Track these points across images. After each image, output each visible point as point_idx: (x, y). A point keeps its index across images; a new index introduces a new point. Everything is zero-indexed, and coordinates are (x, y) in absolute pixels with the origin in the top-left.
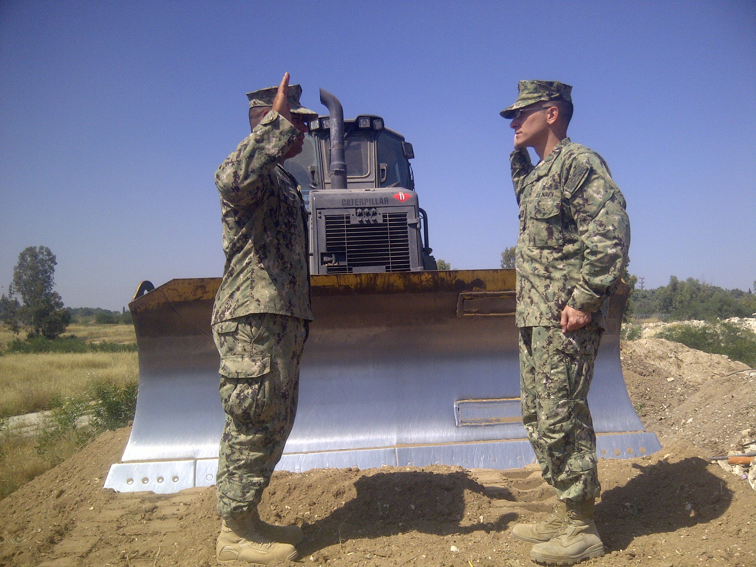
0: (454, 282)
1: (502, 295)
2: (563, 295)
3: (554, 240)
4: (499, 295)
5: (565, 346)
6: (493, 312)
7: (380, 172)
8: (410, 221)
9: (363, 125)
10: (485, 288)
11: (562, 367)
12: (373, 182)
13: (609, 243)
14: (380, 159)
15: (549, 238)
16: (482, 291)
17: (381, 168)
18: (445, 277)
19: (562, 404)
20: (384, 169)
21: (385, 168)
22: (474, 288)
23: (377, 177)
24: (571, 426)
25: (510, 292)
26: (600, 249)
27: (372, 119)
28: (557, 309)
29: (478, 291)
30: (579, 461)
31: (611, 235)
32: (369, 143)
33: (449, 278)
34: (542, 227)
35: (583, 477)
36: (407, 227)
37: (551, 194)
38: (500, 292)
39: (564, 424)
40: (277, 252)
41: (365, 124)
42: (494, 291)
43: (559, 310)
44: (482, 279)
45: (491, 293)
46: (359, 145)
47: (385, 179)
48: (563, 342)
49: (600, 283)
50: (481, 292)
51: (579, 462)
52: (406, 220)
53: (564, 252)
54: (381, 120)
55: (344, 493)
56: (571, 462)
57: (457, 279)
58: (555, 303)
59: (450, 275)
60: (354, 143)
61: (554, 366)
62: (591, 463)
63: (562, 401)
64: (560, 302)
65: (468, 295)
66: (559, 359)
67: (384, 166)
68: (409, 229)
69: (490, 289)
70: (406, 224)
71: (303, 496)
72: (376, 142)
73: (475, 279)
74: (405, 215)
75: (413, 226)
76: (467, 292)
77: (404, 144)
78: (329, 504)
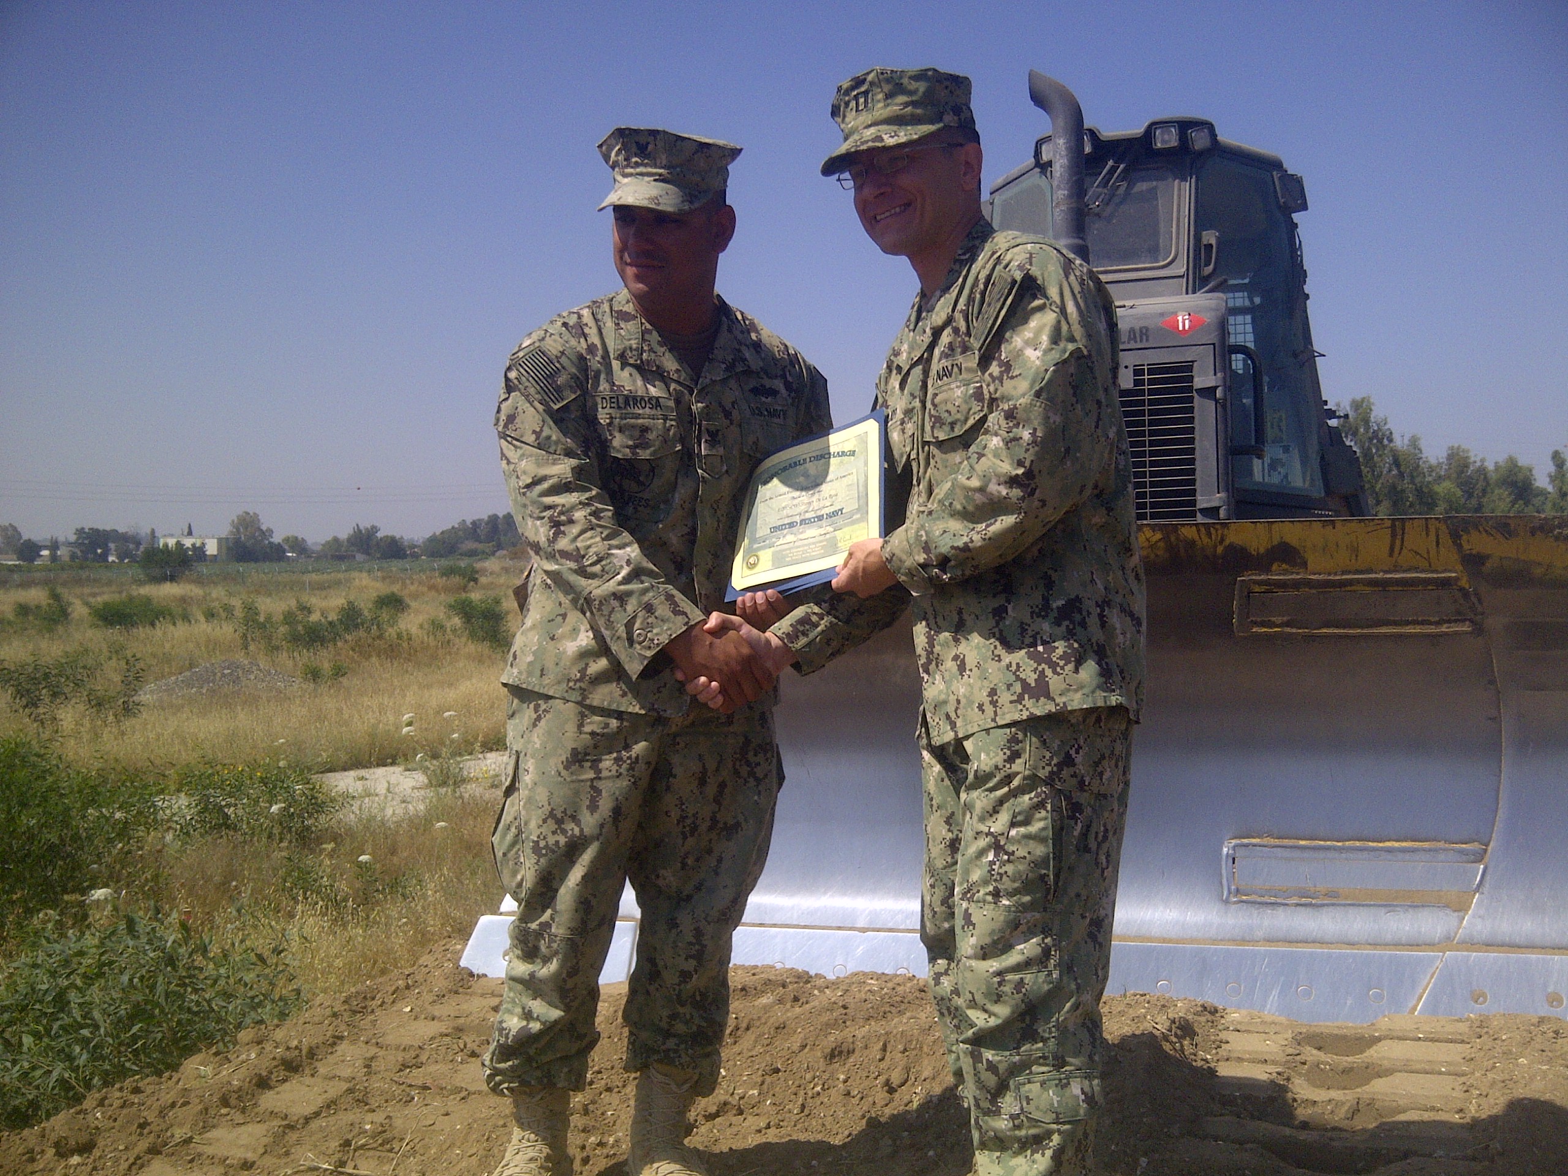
0: (1220, 549)
1: (1350, 582)
4: (1342, 584)
5: (1056, 769)
6: (1328, 627)
7: (1200, 252)
8: (1199, 382)
9: (1164, 142)
10: (1305, 564)
11: (1040, 825)
12: (1182, 277)
14: (1202, 220)
16: (1298, 574)
17: (1205, 241)
18: (1197, 538)
20: (1211, 245)
21: (1213, 241)
22: (1275, 567)
23: (1191, 265)
24: (1046, 987)
25: (1373, 576)
27: (1185, 126)
29: (1286, 572)
30: (1051, 1092)
32: (1177, 181)
33: (1206, 540)
35: (1056, 1140)
36: (1193, 397)
37: (955, 369)
38: (1345, 577)
39: (1028, 978)
41: (1167, 139)
42: (1329, 574)
44: (1294, 542)
45: (1321, 577)
46: (1155, 189)
47: (1211, 267)
48: (1051, 758)
50: (1293, 576)
51: (1052, 1097)
52: (1191, 379)
56: (1030, 1091)
57: (1227, 542)
59: (1209, 535)
60: (1142, 186)
61: (1019, 819)
62: (1085, 1105)
65: (1260, 583)
66: (1036, 800)
67: (1210, 237)
68: (1198, 400)
69: (1319, 568)
70: (1190, 389)
71: (759, 1049)
72: (1193, 180)
73: (1275, 542)
74: (1188, 367)
75: (1208, 392)
76: (1256, 574)
77: (1279, 178)
78: (808, 1076)
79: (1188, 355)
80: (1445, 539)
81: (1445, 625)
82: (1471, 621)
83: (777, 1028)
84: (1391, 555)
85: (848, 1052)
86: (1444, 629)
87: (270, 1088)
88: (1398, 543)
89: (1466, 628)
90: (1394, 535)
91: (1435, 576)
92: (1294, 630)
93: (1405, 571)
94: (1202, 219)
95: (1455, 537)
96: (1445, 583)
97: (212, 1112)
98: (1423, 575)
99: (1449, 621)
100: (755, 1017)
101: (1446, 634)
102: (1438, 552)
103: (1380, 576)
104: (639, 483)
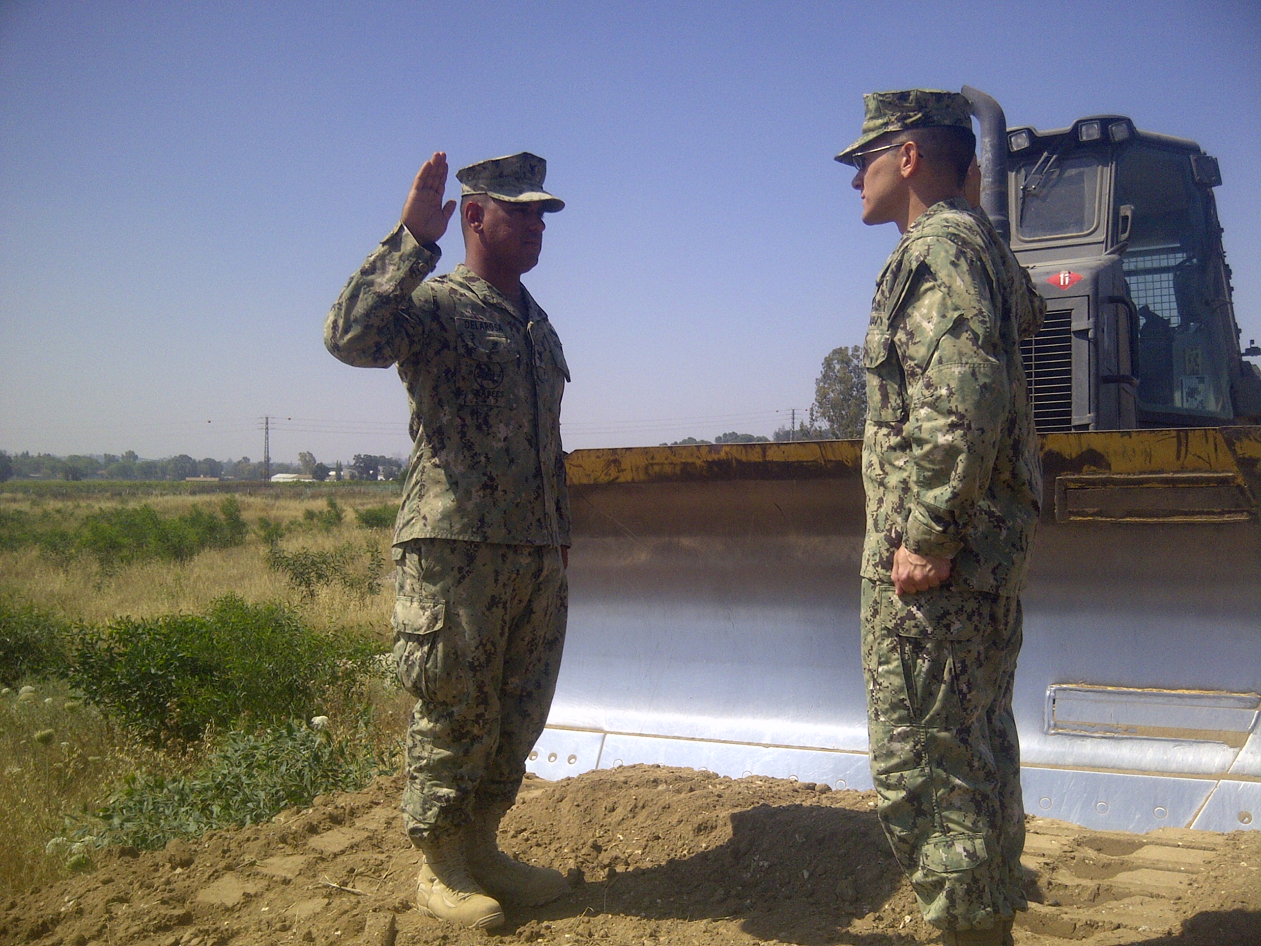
1: (1148, 481)
2: (899, 520)
3: (890, 411)
4: (1140, 482)
5: (899, 622)
6: (1130, 516)
7: (1117, 223)
8: (1075, 326)
9: (1088, 135)
10: (1108, 466)
11: (895, 663)
12: (1102, 242)
13: (942, 421)
14: (1119, 198)
15: (882, 407)
16: (1104, 474)
17: (1122, 214)
19: (899, 734)
20: (1127, 217)
21: (1129, 213)
22: (1085, 468)
23: (1110, 233)
24: (920, 780)
25: (1165, 475)
26: (925, 435)
27: (1106, 122)
28: (888, 546)
29: (1095, 472)
30: (941, 850)
31: (945, 405)
32: (1100, 167)
34: (875, 383)
35: (947, 885)
36: (1071, 337)
37: (879, 321)
38: (1141, 476)
39: (906, 773)
40: (461, 438)
41: (1091, 133)
42: (1129, 474)
43: (892, 550)
44: (1099, 449)
45: (1122, 477)
46: (1081, 175)
47: (1126, 235)
48: (897, 613)
49: (932, 502)
50: (1100, 476)
51: (942, 854)
52: (1069, 323)
53: (904, 434)
54: (1128, 122)
55: (714, 828)
56: (928, 850)
57: (1046, 449)
58: (886, 535)
60: (1073, 172)
61: (882, 659)
62: (967, 859)
63: (899, 729)
64: (893, 535)
65: (1072, 481)
66: (890, 646)
67: (1127, 210)
68: (1074, 340)
69: (1120, 470)
70: (1069, 331)
71: (649, 822)
72: (1113, 166)
73: (1084, 449)
74: (1067, 314)
75: (1082, 334)
76: (1070, 475)
77: (1196, 160)
78: (680, 843)
79: (1067, 305)
80: (1223, 447)
81: (1227, 516)
82: (1248, 511)
83: (664, 808)
84: (1178, 458)
85: (712, 828)
86: (1226, 518)
87: (317, 833)
88: (1183, 449)
89: (1244, 517)
90: (1179, 443)
91: (1216, 475)
92: (1103, 519)
93: (1190, 472)
94: (1120, 196)
95: (1230, 444)
96: (1224, 481)
97: (272, 846)
98: (1206, 475)
99: (1229, 512)
100: (649, 799)
101: (1228, 523)
102: (1217, 455)
103: (1170, 475)
104: (494, 381)
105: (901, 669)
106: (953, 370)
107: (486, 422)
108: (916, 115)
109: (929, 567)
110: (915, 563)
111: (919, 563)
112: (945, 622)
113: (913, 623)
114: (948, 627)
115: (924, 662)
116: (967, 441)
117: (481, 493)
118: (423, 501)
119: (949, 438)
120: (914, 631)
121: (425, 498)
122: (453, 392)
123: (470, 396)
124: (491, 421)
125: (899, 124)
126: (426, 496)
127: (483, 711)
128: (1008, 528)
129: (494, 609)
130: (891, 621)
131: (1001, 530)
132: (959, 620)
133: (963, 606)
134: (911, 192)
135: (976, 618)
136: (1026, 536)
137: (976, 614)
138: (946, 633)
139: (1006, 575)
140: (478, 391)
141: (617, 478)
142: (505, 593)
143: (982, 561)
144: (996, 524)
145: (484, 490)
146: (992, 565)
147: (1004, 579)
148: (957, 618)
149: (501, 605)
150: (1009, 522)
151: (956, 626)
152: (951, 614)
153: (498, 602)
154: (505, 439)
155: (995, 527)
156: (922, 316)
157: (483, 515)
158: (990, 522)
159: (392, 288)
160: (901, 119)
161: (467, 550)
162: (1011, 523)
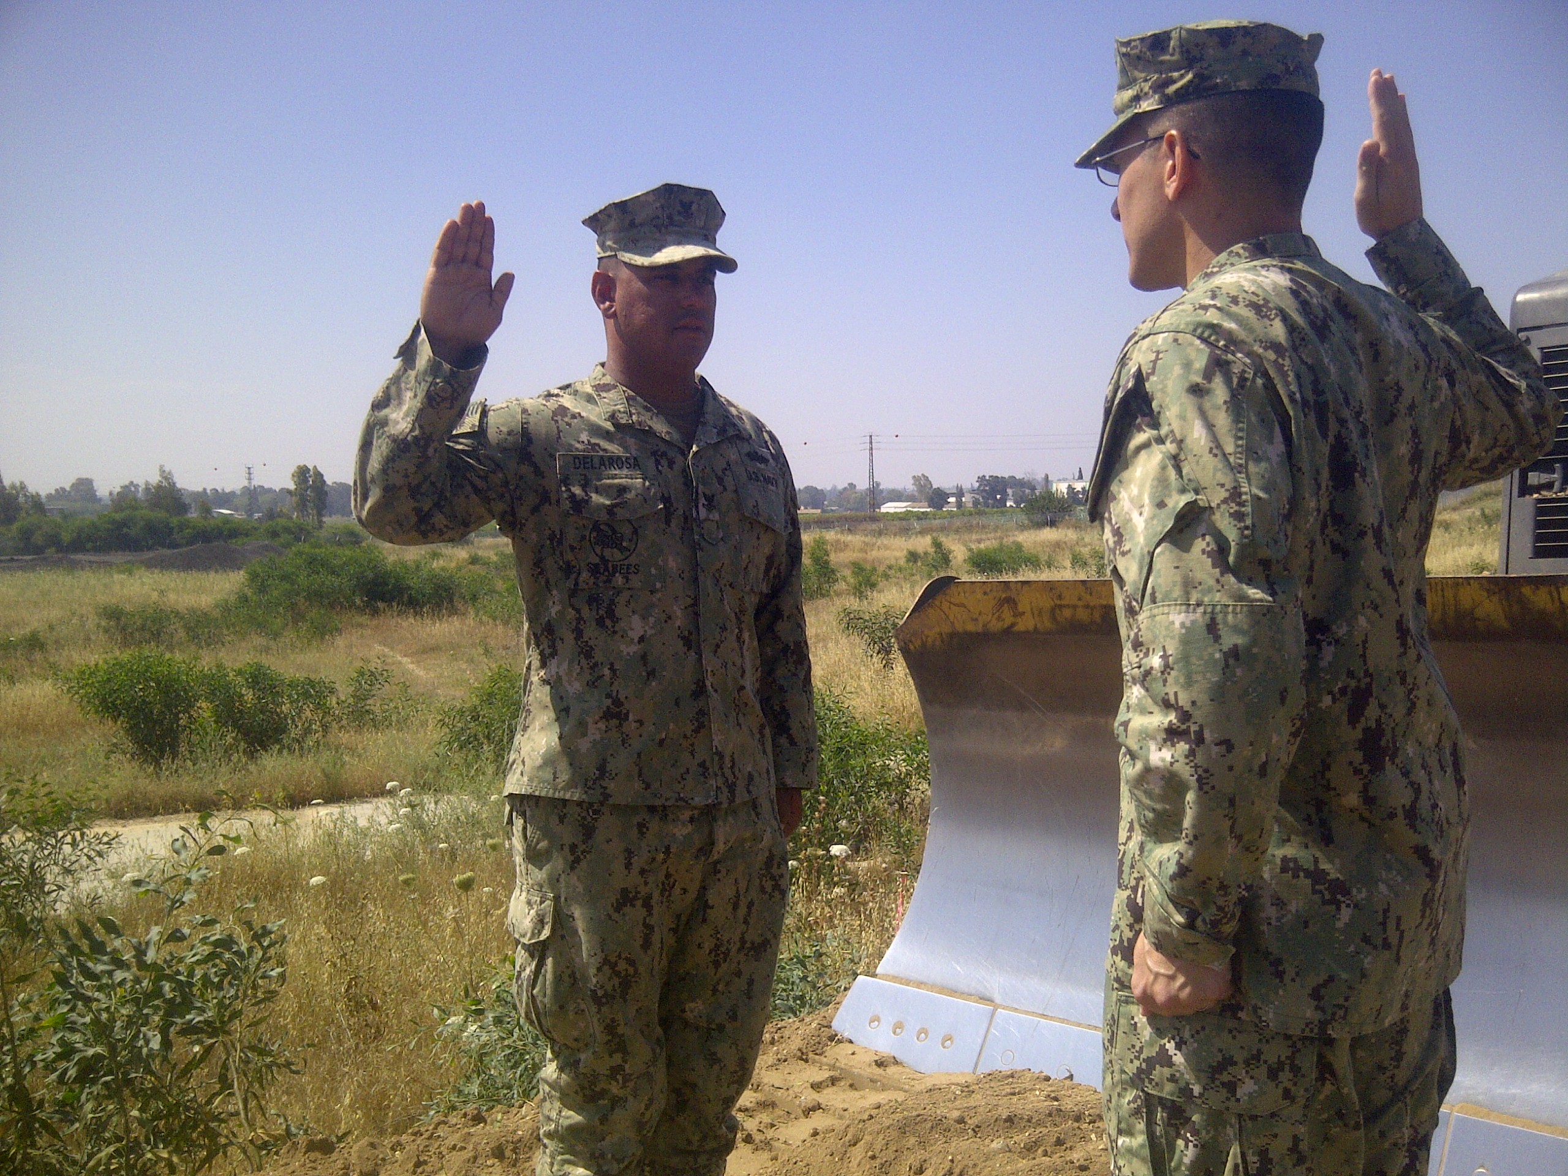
5: (1145, 1065)
11: (1140, 1139)
31: (1158, 689)
40: (577, 639)
43: (1137, 928)
58: (1129, 898)
64: (1140, 900)
66: (1132, 1105)
104: (622, 549)
105: (1146, 1152)
106: (1171, 617)
107: (611, 613)
108: (1182, 76)
109: (1181, 980)
110: (1156, 969)
111: (1162, 971)
112: (1225, 1077)
113: (1167, 1072)
114: (1231, 1087)
115: (1187, 1146)
116: (1196, 767)
117: (602, 725)
118: (526, 736)
119: (1166, 755)
120: (1169, 1087)
121: (529, 730)
122: (560, 568)
123: (585, 575)
124: (619, 611)
125: (1157, 97)
126: (531, 727)
127: (620, 1062)
128: (1356, 906)
129: (627, 909)
130: (1132, 1061)
131: (1339, 909)
132: (1252, 1078)
133: (1260, 1052)
134: (1187, 227)
135: (1285, 1076)
136: (1399, 919)
137: (1287, 1068)
138: (1228, 1099)
139: (1346, 999)
140: (596, 565)
141: (1013, 625)
142: (646, 883)
143: (1290, 972)
144: (1327, 896)
145: (607, 720)
146: (1313, 980)
147: (1340, 1007)
148: (1247, 1072)
149: (639, 903)
150: (1359, 891)
151: (1247, 1088)
152: (1236, 1063)
153: (635, 898)
154: (642, 639)
155: (1325, 903)
156: (1132, 500)
157: (604, 760)
158: (1315, 892)
159: (410, 426)
160: (1160, 87)
161: (584, 818)
162: (1363, 895)
